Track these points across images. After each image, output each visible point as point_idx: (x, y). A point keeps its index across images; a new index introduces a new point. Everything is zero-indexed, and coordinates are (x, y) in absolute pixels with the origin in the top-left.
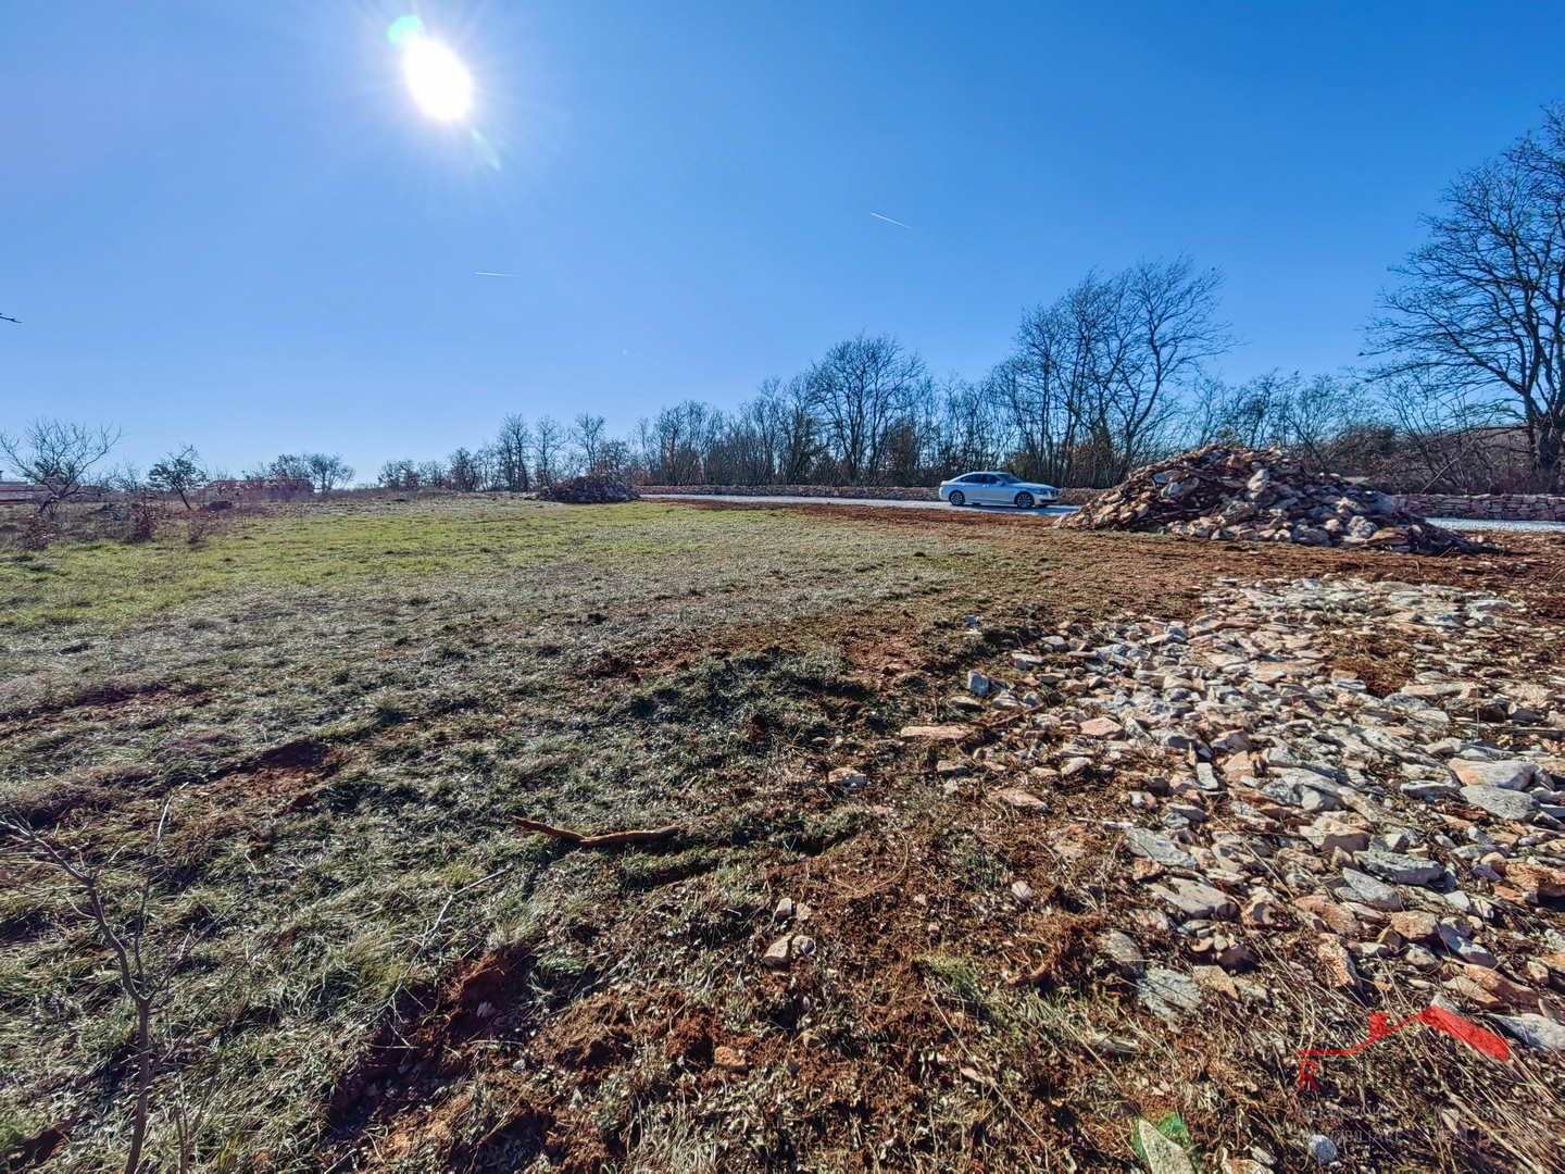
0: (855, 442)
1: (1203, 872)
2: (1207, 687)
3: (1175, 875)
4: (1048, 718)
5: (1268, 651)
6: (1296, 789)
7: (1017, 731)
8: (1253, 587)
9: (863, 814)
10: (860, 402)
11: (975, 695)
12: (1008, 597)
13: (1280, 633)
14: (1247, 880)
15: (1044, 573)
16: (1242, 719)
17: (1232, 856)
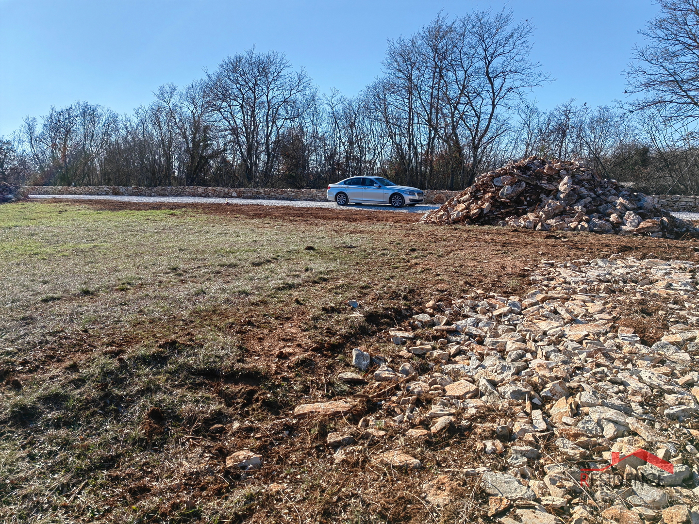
0: (250, 149)
1: (538, 501)
2: (537, 347)
3: (519, 507)
4: (420, 385)
5: (577, 316)
6: (599, 423)
7: (394, 398)
8: (565, 267)
9: (260, 493)
10: (253, 112)
11: (359, 370)
12: (384, 283)
13: (584, 301)
14: (569, 501)
15: (413, 261)
16: (561, 372)
17: (558, 484)
